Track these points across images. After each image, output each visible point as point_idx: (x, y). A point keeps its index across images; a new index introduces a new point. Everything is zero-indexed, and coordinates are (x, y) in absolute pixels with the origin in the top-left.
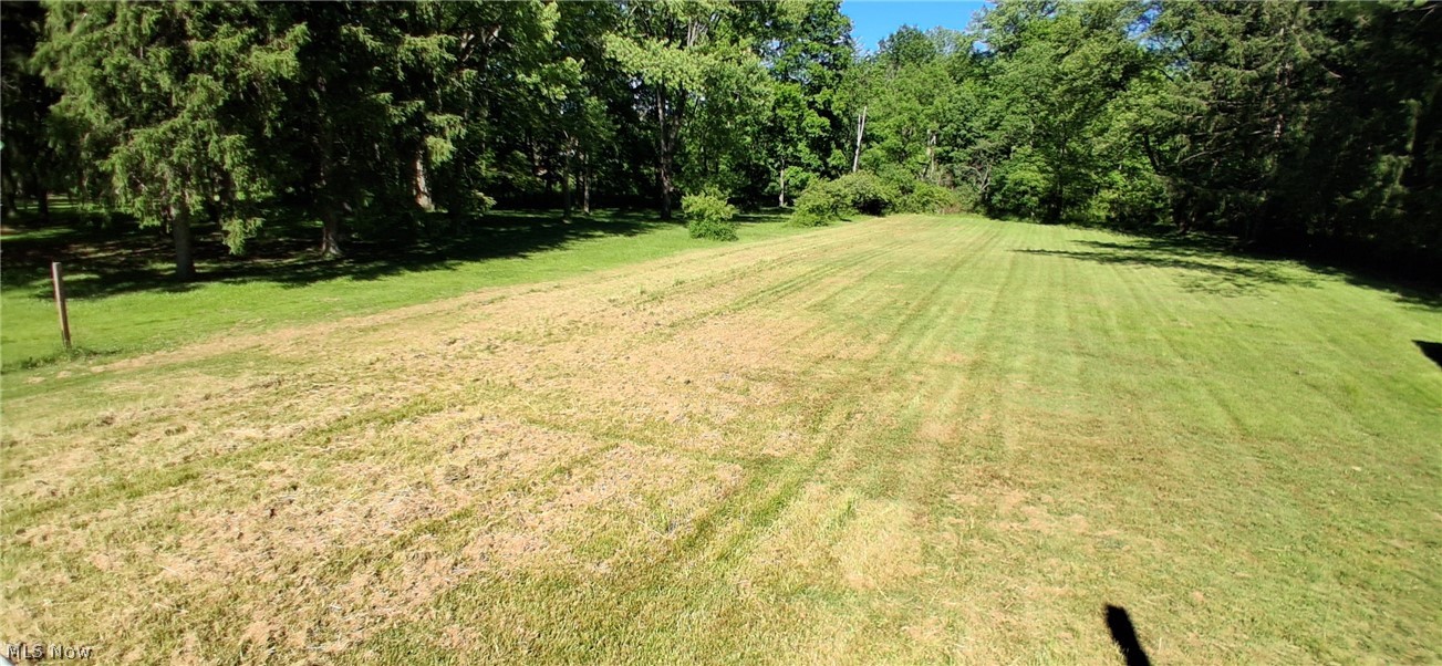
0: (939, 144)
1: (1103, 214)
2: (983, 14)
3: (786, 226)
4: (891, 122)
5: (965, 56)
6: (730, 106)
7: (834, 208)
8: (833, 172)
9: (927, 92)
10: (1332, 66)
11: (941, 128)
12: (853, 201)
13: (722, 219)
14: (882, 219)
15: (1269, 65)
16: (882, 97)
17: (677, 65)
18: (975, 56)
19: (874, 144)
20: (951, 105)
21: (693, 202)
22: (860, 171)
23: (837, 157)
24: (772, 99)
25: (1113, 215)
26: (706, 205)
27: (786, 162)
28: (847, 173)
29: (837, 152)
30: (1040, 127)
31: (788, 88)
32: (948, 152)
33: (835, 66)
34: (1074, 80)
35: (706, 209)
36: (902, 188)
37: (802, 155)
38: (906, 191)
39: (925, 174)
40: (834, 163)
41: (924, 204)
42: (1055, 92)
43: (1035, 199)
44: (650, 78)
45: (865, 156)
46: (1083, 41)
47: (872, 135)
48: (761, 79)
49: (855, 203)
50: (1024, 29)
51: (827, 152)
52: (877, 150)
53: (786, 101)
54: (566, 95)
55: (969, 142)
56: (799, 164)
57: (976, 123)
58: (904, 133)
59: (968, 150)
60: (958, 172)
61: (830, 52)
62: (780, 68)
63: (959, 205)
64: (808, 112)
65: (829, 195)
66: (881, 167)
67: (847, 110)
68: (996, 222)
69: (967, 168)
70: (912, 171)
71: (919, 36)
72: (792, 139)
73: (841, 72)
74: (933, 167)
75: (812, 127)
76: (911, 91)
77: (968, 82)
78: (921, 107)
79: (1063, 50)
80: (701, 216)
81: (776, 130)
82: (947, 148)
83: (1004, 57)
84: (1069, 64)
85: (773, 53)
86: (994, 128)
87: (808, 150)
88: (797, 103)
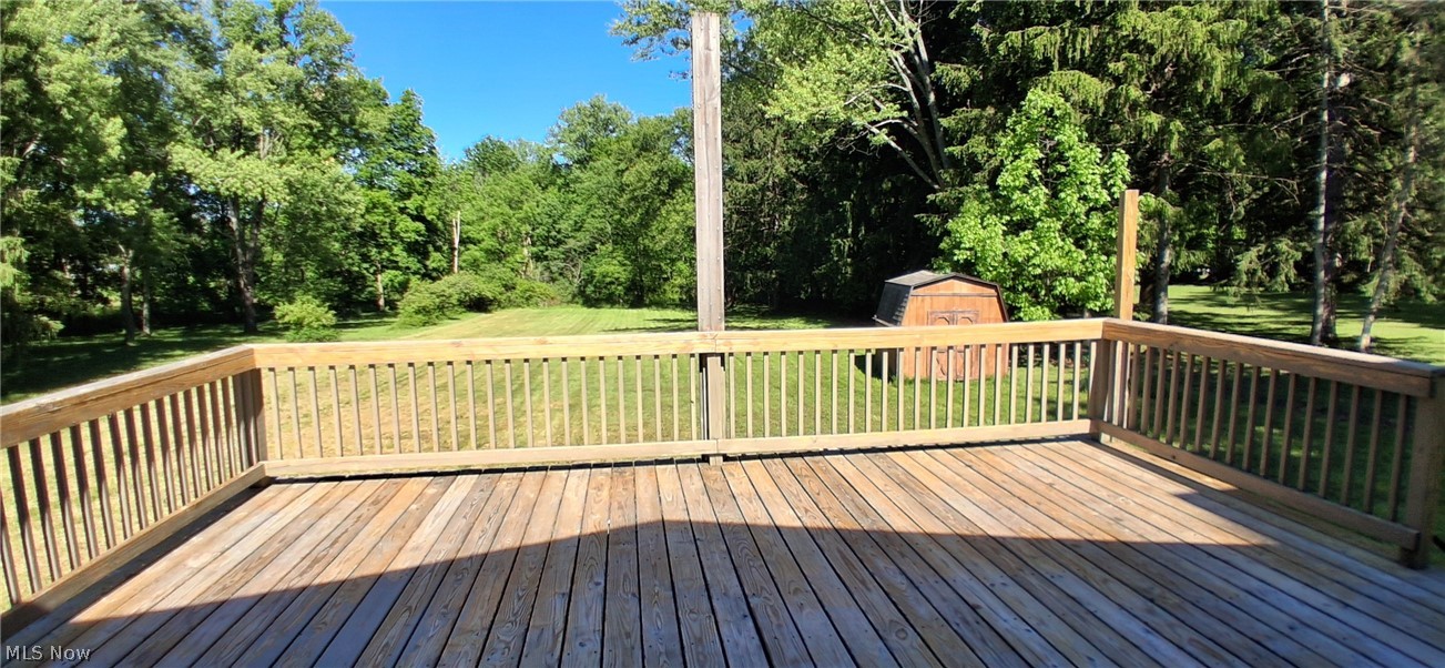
0: (533, 244)
1: (676, 297)
2: (556, 130)
3: (393, 329)
4: (485, 225)
5: (548, 167)
6: (316, 214)
7: (441, 308)
8: (434, 274)
9: (516, 199)
10: (802, 179)
11: (533, 230)
12: (459, 300)
13: (324, 326)
14: (489, 315)
15: (763, 180)
16: (474, 202)
17: (257, 175)
18: (554, 166)
19: (471, 246)
20: (539, 210)
21: (286, 311)
22: (461, 272)
23: (435, 260)
24: (362, 207)
25: (684, 297)
26: (304, 313)
27: (383, 266)
28: (448, 274)
29: (436, 255)
30: (616, 228)
31: (375, 194)
32: (542, 252)
33: (423, 174)
34: (635, 190)
35: (304, 318)
36: (505, 286)
37: (398, 259)
38: (509, 288)
39: (525, 272)
40: (434, 265)
41: (527, 299)
42: (622, 200)
43: (619, 288)
44: (227, 189)
45: (464, 257)
46: (637, 160)
47: (468, 238)
48: (349, 188)
49: (461, 303)
50: (592, 145)
51: (426, 255)
52: (474, 252)
53: (375, 206)
54: (137, 209)
55: (560, 242)
56: (397, 268)
57: (564, 225)
58: (500, 235)
59: (560, 249)
60: (554, 269)
61: (415, 160)
62: (364, 175)
63: (559, 298)
64: (399, 217)
65: (434, 296)
66: (482, 267)
67: (440, 215)
68: (592, 310)
69: (562, 265)
70: (512, 269)
71: (503, 147)
72: (386, 243)
73: (429, 180)
74: (532, 265)
75: (407, 231)
76: (500, 198)
77: (553, 190)
78: (511, 212)
79: (622, 166)
80: (299, 324)
81: (368, 236)
82: (542, 248)
83: (580, 168)
84: (629, 177)
85: (354, 160)
86: (578, 230)
87: (405, 254)
88: (387, 209)
